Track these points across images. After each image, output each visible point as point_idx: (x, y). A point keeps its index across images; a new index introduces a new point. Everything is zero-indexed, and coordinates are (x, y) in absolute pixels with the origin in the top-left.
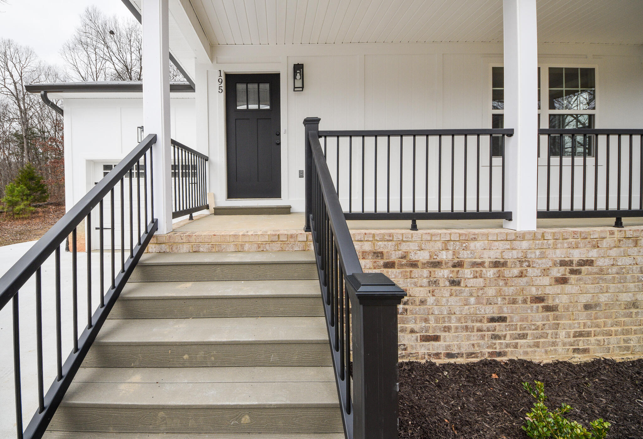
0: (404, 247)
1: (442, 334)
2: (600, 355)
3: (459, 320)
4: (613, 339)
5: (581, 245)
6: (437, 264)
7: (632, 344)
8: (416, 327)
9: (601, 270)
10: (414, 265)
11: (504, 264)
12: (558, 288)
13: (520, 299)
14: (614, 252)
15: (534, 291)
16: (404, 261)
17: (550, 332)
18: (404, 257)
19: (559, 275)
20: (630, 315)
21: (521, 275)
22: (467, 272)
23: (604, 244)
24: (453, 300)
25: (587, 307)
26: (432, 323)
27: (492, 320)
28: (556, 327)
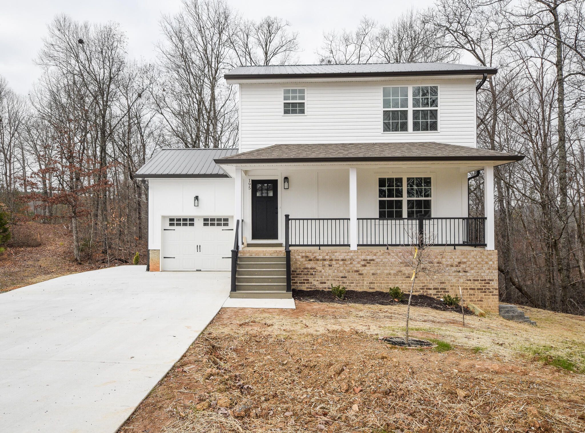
0: (315, 255)
1: (327, 282)
2: (378, 290)
3: (332, 277)
4: (383, 285)
5: (370, 254)
6: (325, 260)
8: (319, 279)
9: (377, 262)
10: (318, 260)
12: (363, 268)
13: (351, 271)
14: (381, 257)
15: (355, 269)
16: (315, 259)
17: (361, 282)
18: (314, 258)
19: (363, 264)
20: (388, 278)
21: (351, 263)
22: (334, 262)
23: (378, 254)
24: (330, 271)
25: (373, 274)
26: (324, 278)
27: (342, 277)
28: (363, 280)
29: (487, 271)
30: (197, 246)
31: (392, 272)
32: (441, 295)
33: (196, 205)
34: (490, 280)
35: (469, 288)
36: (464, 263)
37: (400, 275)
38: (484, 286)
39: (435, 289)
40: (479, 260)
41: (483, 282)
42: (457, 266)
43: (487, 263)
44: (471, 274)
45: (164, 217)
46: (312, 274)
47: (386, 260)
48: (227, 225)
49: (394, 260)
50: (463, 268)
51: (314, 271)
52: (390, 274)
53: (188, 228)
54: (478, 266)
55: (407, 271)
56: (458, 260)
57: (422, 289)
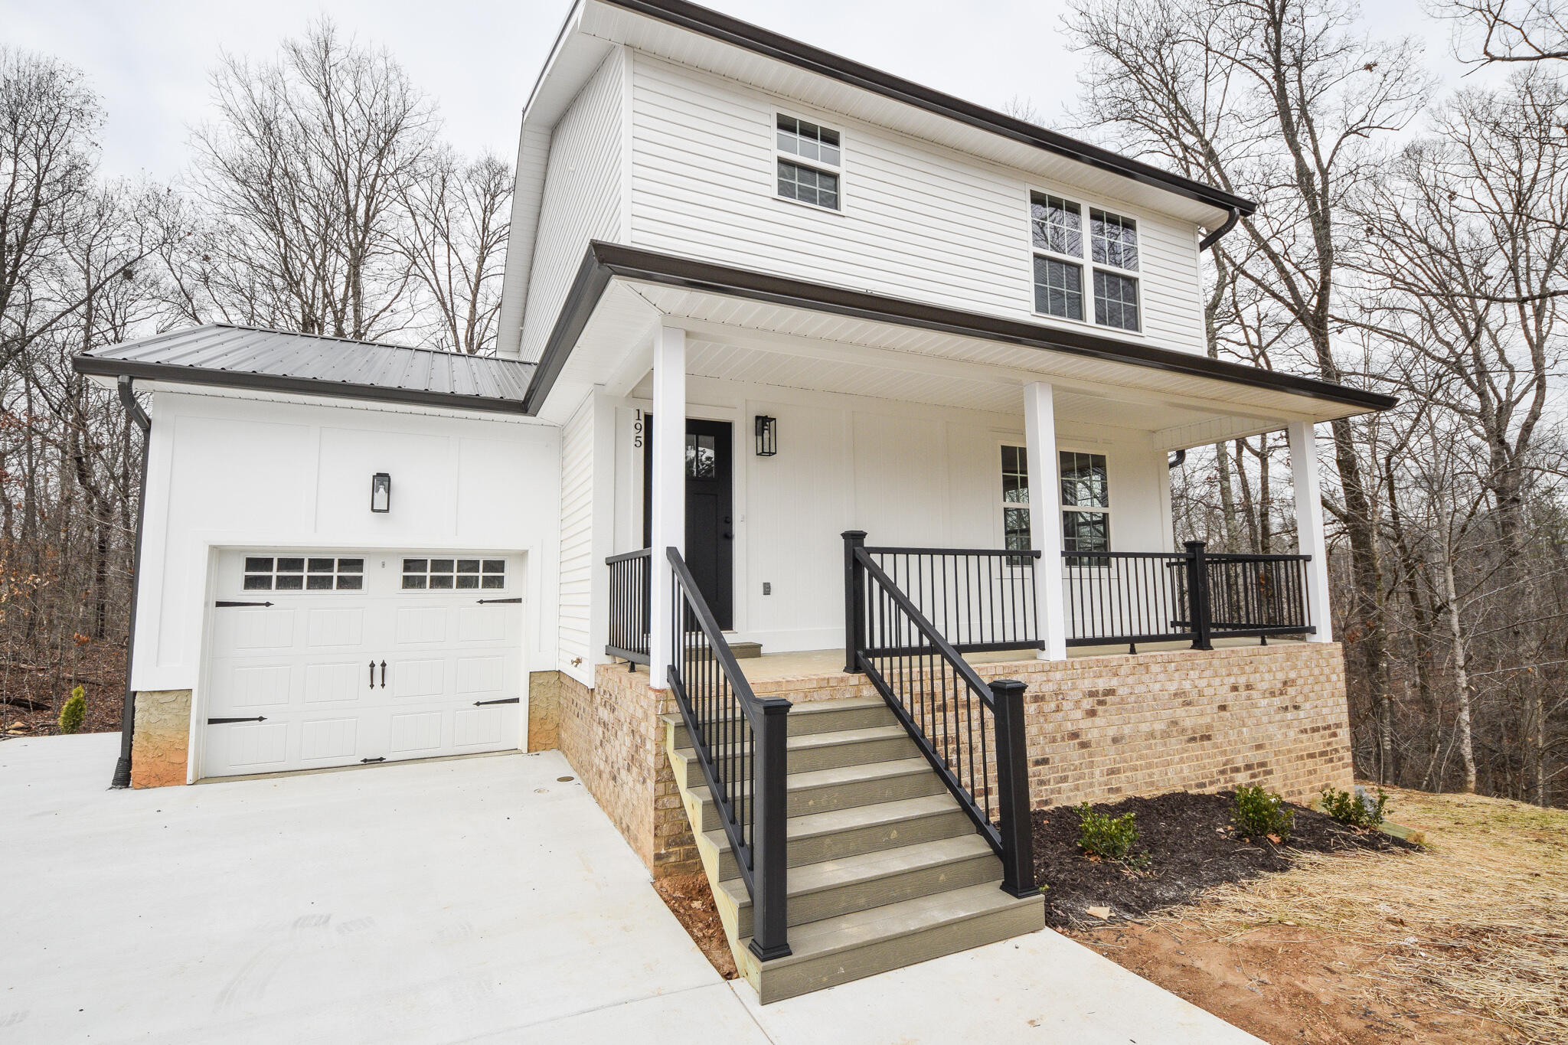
2: (1130, 792)
4: (1139, 774)
5: (1104, 674)
7: (1155, 778)
9: (1122, 700)
11: (1043, 698)
12: (1089, 722)
13: (1059, 736)
14: (1130, 680)
15: (1069, 727)
17: (1086, 771)
19: (1089, 707)
20: (1149, 747)
21: (1058, 710)
23: (1122, 671)
25: (1115, 740)
28: (1091, 765)
29: (1330, 702)
30: (372, 665)
31: (1159, 726)
32: (1259, 783)
34: (1338, 726)
35: (1305, 753)
36: (1293, 682)
37: (1175, 734)
38: (1329, 744)
39: (1248, 767)
41: (1327, 732)
42: (1281, 694)
43: (1329, 680)
44: (1306, 714)
45: (219, 553)
47: (1142, 688)
48: (498, 582)
49: (1158, 686)
50: (1292, 698)
52: (1152, 735)
54: (1315, 688)
55: (1190, 719)
56: (1281, 676)
57: (1223, 772)
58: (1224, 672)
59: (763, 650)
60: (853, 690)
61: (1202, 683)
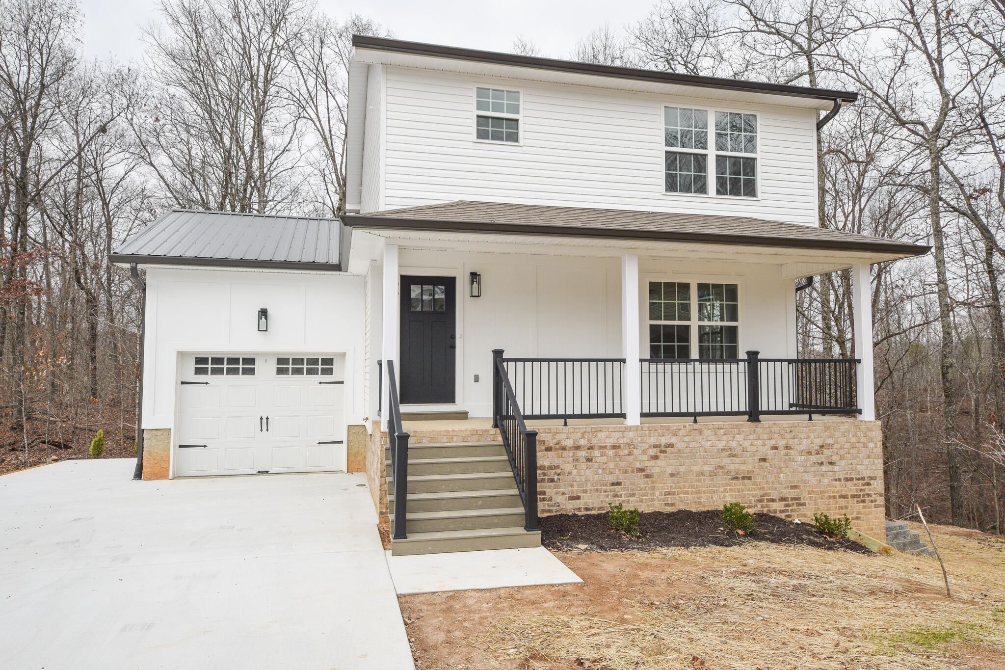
0: (558, 437)
1: (582, 495)
2: (682, 507)
3: (592, 485)
4: (690, 496)
5: (666, 434)
6: (578, 448)
7: (703, 500)
8: (565, 490)
9: (679, 451)
10: (564, 448)
11: (619, 447)
12: (653, 463)
13: (630, 470)
14: (686, 439)
15: (638, 465)
16: (558, 447)
17: (649, 492)
18: (557, 444)
19: (653, 454)
20: (700, 481)
21: (630, 454)
22: (596, 453)
23: (680, 433)
24: (588, 471)
25: (672, 475)
26: (576, 487)
27: (613, 484)
28: (653, 488)
29: (866, 462)
30: (261, 419)
31: (707, 469)
32: (792, 511)
33: (263, 328)
34: (872, 478)
35: (837, 495)
36: (830, 446)
37: (721, 474)
38: (861, 490)
39: (782, 499)
40: (854, 440)
41: (861, 482)
42: (818, 453)
43: (866, 446)
44: (839, 469)
45: (181, 355)
46: (552, 480)
47: (696, 444)
48: (330, 372)
49: (709, 443)
50: (828, 457)
51: (555, 473)
52: (702, 473)
53: (241, 379)
54: (851, 451)
55: (734, 466)
56: (819, 442)
57: (760, 501)
58: (766, 436)
59: (469, 415)
60: (492, 437)
61: (747, 443)
